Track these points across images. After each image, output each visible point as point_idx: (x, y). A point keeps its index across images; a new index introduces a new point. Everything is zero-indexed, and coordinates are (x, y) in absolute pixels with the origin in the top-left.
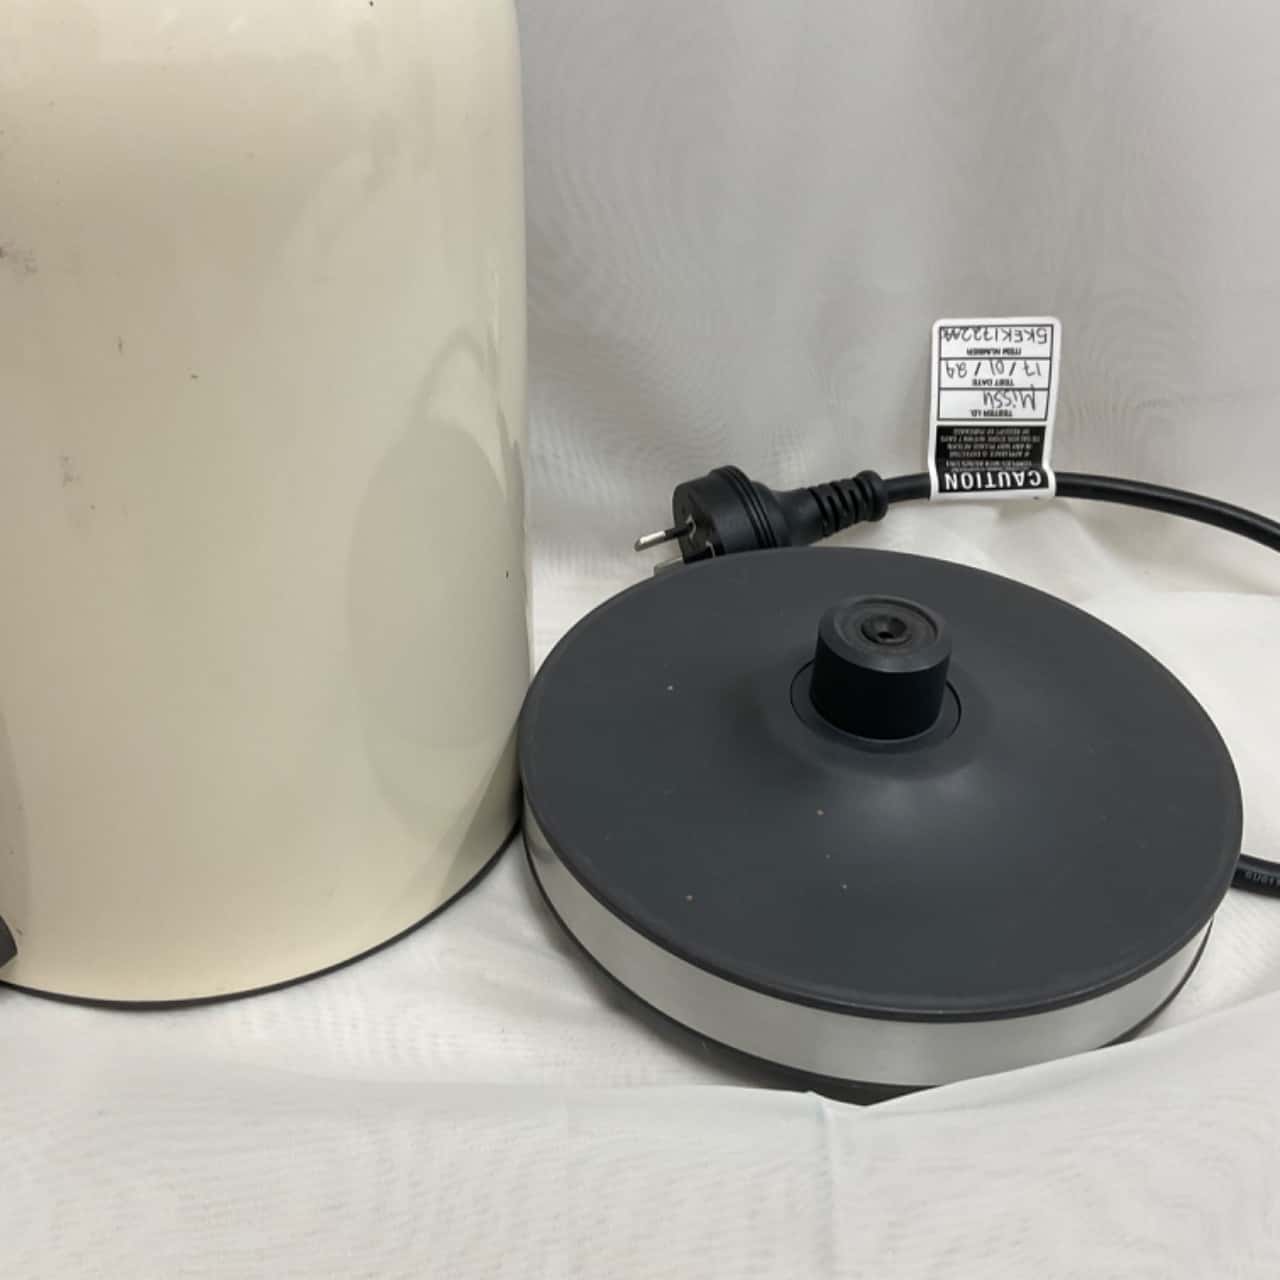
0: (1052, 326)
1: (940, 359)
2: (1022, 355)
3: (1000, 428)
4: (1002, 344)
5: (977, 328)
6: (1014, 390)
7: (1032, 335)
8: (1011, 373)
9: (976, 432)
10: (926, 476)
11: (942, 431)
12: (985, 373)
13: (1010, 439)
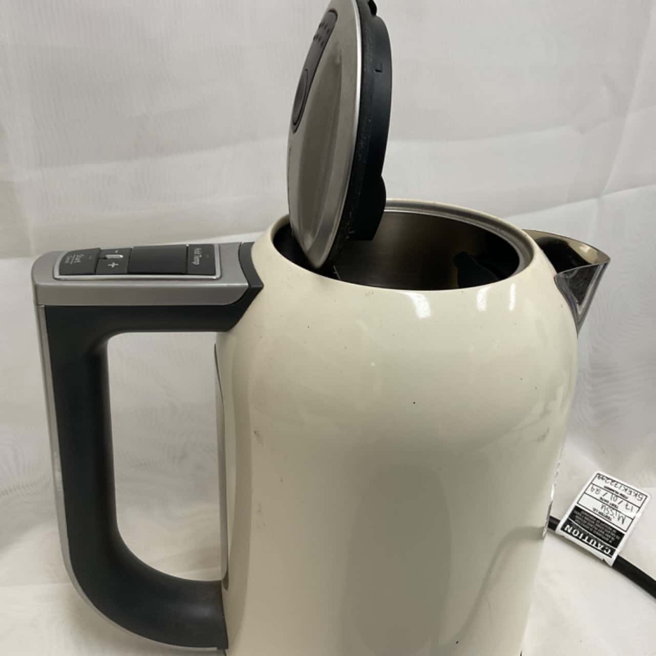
0: (647, 496)
1: (591, 483)
2: (628, 500)
3: (603, 523)
4: (620, 491)
5: (613, 481)
6: (617, 511)
7: (636, 495)
8: (619, 503)
9: (592, 518)
10: (558, 521)
11: (576, 508)
12: (608, 497)
13: (606, 530)
